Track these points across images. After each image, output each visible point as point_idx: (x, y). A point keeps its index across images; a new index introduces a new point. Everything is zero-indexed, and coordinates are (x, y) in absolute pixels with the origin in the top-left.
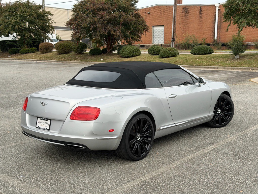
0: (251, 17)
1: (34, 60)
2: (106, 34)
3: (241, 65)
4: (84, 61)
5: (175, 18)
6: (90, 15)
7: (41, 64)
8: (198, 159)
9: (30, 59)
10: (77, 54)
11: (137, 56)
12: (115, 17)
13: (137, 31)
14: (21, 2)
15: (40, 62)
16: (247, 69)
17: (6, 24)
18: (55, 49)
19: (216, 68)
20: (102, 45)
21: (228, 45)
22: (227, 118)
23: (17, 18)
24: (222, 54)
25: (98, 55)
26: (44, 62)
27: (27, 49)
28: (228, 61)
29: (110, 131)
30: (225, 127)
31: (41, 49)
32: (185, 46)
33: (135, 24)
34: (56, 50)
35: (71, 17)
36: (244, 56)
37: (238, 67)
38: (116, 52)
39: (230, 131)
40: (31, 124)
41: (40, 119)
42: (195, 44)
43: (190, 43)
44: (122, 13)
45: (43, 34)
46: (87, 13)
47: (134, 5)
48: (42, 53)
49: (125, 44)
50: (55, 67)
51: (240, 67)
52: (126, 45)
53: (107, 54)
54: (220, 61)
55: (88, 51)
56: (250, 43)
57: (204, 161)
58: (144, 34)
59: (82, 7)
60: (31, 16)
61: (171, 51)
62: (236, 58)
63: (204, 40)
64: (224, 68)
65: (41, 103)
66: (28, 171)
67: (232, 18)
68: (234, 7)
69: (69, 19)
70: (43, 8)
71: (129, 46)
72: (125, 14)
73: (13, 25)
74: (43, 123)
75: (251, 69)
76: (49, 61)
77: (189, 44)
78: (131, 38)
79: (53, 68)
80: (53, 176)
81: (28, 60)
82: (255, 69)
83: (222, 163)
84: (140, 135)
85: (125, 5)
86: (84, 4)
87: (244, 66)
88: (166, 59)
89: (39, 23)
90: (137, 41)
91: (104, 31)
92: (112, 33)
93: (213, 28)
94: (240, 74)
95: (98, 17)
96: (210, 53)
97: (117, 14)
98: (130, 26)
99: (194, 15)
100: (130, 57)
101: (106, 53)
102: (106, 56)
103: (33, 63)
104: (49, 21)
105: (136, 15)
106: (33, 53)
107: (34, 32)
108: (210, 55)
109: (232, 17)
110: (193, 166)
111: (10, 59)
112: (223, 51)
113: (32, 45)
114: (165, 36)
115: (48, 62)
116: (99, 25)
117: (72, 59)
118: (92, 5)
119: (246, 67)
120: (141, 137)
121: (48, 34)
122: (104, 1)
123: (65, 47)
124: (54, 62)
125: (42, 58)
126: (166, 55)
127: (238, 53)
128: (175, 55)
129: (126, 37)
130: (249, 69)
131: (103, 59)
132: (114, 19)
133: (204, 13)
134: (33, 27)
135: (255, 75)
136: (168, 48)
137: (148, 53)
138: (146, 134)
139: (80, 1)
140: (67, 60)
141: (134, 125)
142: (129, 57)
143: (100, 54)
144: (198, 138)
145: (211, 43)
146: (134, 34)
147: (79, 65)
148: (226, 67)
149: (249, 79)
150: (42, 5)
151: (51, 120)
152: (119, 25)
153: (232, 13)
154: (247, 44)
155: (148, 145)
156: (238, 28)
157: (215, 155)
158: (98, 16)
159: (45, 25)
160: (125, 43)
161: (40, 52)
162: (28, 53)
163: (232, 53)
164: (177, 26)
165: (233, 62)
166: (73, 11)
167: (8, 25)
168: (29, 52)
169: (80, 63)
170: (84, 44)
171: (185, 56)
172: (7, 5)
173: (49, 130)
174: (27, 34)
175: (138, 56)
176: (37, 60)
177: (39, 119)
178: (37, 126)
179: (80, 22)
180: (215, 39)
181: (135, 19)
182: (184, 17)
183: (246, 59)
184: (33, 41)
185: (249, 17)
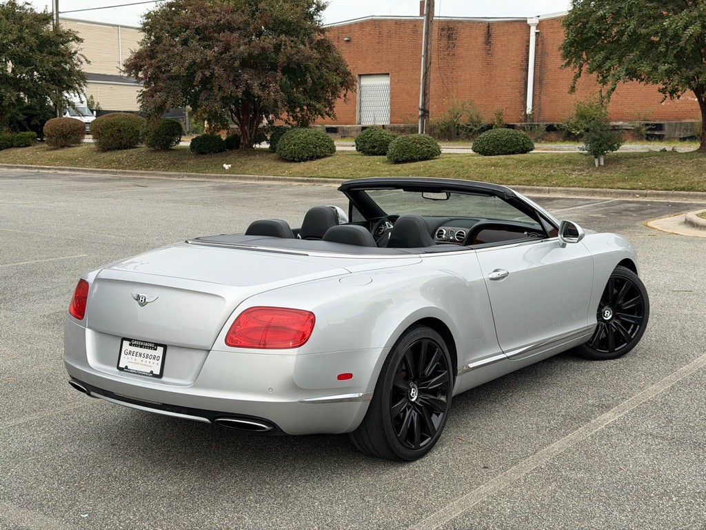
0: (638, 53)
1: (31, 167)
2: (240, 94)
3: (612, 183)
4: (177, 171)
5: (429, 55)
6: (194, 43)
7: (52, 178)
8: (581, 452)
9: (19, 165)
10: (153, 151)
11: (323, 157)
12: (263, 48)
13: (322, 88)
15: (48, 174)
16: (629, 194)
18: (91, 136)
19: (545, 192)
20: (225, 127)
21: (564, 130)
22: (629, 332)
24: (558, 154)
25: (216, 152)
26: (59, 172)
27: (8, 135)
28: (576, 172)
29: (340, 377)
30: (624, 359)
31: (49, 136)
32: (448, 129)
33: (317, 67)
34: (94, 138)
35: (138, 48)
36: (618, 160)
37: (605, 190)
38: (265, 145)
39: (640, 368)
40: (102, 358)
41: (130, 345)
42: (476, 126)
43: (461, 124)
44: (283, 37)
45: (56, 93)
46: (184, 35)
47: (315, 17)
48: (52, 147)
49: (289, 124)
50: (96, 189)
51: (608, 190)
52: (292, 127)
53: (239, 153)
54: (554, 172)
55: (185, 143)
56: (621, 123)
57: (600, 458)
58: (342, 96)
59: (168, 20)
60: (21, 42)
61: (418, 146)
62: (597, 165)
63: (500, 114)
64: (567, 190)
65: (136, 296)
66: (101, 498)
67: (584, 56)
68: (591, 27)
69: (132, 52)
70: (55, 22)
71: (302, 130)
72: (292, 41)
74: (140, 355)
75: (638, 194)
76: (74, 170)
77: (458, 125)
78: (305, 108)
79: (91, 189)
80: (178, 513)
81: (12, 167)
82: (650, 195)
83: (650, 463)
85: (291, 17)
86: (174, 12)
87: (619, 185)
88: (406, 165)
89: (43, 62)
90: (322, 115)
91: (233, 88)
92: (256, 92)
93: (523, 83)
94: (614, 207)
95: (216, 49)
96: (524, 151)
97: (269, 41)
98: (305, 75)
99: (471, 46)
100: (305, 160)
101: (237, 148)
102: (240, 156)
103: (30, 176)
104: (71, 58)
105: (320, 43)
106: (26, 146)
107: (29, 88)
108: (525, 155)
109: (584, 54)
110: (573, 475)
112: (550, 145)
113: (25, 124)
114: (391, 104)
115: (73, 173)
116: (218, 70)
117: (142, 166)
118: (198, 15)
119: (626, 189)
120: (420, 392)
121: (68, 93)
122: (232, 3)
123: (119, 131)
124: (89, 174)
125: (53, 161)
126: (407, 156)
127: (602, 151)
128: (431, 155)
129: (292, 105)
130: (634, 195)
131: (230, 166)
132: (261, 54)
133: (498, 41)
134: (27, 73)
135: (653, 211)
136: (411, 136)
137: (354, 149)
138: (434, 383)
139: (163, 2)
140: (126, 166)
141: (404, 359)
142: (303, 161)
143: (221, 151)
144: (561, 390)
145: (519, 124)
146: (315, 97)
147: (164, 181)
148: (573, 189)
149: (643, 222)
150: (52, 13)
151: (165, 347)
152: (276, 71)
153: (585, 43)
154: (614, 126)
155: (438, 415)
156: (600, 83)
157: (624, 442)
158: (217, 46)
159: (59, 69)
160: (291, 122)
161: (46, 145)
162: (12, 146)
163: (586, 152)
164: (433, 75)
165: (591, 176)
166: (143, 30)
168: (15, 144)
169: (166, 176)
170: (174, 122)
171: (459, 159)
173: (160, 376)
174: (10, 95)
175: (328, 156)
176: (38, 168)
177: (126, 343)
178: (120, 366)
179: (164, 63)
180: (529, 111)
181: (318, 56)
182: (444, 51)
183: (623, 166)
184: (25, 114)
185: (632, 55)
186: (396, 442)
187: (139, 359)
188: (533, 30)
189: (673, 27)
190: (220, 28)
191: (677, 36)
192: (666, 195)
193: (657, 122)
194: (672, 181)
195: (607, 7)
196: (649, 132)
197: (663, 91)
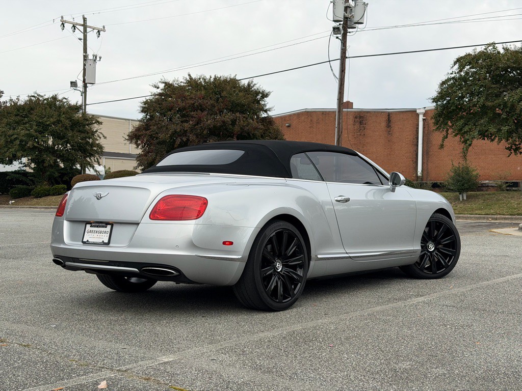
0: (487, 119)
3: (471, 211)
5: (341, 127)
6: (176, 119)
9: (52, 207)
12: (223, 122)
14: (41, 98)
16: (484, 218)
17: (8, 139)
22: (447, 261)
23: (31, 127)
27: (47, 187)
29: (224, 243)
30: (443, 279)
35: (138, 125)
36: (477, 196)
37: (466, 215)
39: (453, 282)
40: (73, 238)
41: (91, 227)
44: (238, 114)
46: (169, 114)
47: (261, 102)
51: (469, 215)
56: (487, 181)
59: (159, 104)
60: (59, 124)
62: (461, 199)
67: (450, 124)
68: (453, 103)
69: (134, 127)
70: (83, 110)
72: (244, 117)
73: (21, 141)
74: (97, 232)
75: (490, 218)
81: (48, 208)
82: (499, 219)
84: (282, 263)
85: (244, 101)
86: (163, 99)
87: (477, 212)
89: (73, 137)
95: (191, 123)
97: (228, 117)
99: (376, 129)
104: (93, 135)
105: (264, 119)
106: (59, 195)
107: (63, 155)
109: (449, 122)
111: (11, 208)
113: (59, 179)
116: (192, 137)
118: (179, 100)
119: (481, 215)
120: (284, 266)
121: (90, 158)
122: (203, 93)
130: (487, 219)
132: (222, 126)
133: (396, 125)
134: (62, 145)
138: (293, 262)
141: (271, 240)
149: (489, 230)
150: (82, 105)
151: (112, 225)
153: (450, 115)
154: (482, 184)
156: (463, 143)
158: (192, 121)
159: (85, 142)
162: (49, 195)
165: (456, 206)
166: (142, 112)
167: (11, 142)
168: (51, 193)
172: (13, 104)
173: (108, 243)
174: (49, 159)
178: (84, 240)
179: (155, 132)
180: (419, 174)
181: (262, 127)
182: (358, 132)
183: (480, 200)
184: (60, 173)
185: (482, 121)
186: (265, 294)
187: (96, 235)
188: (421, 118)
189: (511, 100)
190: (194, 108)
191: (513, 107)
192: (511, 219)
193: (514, 181)
194: (515, 209)
195: (464, 89)
196: (508, 188)
197: (509, 149)
